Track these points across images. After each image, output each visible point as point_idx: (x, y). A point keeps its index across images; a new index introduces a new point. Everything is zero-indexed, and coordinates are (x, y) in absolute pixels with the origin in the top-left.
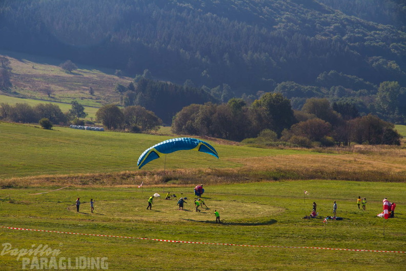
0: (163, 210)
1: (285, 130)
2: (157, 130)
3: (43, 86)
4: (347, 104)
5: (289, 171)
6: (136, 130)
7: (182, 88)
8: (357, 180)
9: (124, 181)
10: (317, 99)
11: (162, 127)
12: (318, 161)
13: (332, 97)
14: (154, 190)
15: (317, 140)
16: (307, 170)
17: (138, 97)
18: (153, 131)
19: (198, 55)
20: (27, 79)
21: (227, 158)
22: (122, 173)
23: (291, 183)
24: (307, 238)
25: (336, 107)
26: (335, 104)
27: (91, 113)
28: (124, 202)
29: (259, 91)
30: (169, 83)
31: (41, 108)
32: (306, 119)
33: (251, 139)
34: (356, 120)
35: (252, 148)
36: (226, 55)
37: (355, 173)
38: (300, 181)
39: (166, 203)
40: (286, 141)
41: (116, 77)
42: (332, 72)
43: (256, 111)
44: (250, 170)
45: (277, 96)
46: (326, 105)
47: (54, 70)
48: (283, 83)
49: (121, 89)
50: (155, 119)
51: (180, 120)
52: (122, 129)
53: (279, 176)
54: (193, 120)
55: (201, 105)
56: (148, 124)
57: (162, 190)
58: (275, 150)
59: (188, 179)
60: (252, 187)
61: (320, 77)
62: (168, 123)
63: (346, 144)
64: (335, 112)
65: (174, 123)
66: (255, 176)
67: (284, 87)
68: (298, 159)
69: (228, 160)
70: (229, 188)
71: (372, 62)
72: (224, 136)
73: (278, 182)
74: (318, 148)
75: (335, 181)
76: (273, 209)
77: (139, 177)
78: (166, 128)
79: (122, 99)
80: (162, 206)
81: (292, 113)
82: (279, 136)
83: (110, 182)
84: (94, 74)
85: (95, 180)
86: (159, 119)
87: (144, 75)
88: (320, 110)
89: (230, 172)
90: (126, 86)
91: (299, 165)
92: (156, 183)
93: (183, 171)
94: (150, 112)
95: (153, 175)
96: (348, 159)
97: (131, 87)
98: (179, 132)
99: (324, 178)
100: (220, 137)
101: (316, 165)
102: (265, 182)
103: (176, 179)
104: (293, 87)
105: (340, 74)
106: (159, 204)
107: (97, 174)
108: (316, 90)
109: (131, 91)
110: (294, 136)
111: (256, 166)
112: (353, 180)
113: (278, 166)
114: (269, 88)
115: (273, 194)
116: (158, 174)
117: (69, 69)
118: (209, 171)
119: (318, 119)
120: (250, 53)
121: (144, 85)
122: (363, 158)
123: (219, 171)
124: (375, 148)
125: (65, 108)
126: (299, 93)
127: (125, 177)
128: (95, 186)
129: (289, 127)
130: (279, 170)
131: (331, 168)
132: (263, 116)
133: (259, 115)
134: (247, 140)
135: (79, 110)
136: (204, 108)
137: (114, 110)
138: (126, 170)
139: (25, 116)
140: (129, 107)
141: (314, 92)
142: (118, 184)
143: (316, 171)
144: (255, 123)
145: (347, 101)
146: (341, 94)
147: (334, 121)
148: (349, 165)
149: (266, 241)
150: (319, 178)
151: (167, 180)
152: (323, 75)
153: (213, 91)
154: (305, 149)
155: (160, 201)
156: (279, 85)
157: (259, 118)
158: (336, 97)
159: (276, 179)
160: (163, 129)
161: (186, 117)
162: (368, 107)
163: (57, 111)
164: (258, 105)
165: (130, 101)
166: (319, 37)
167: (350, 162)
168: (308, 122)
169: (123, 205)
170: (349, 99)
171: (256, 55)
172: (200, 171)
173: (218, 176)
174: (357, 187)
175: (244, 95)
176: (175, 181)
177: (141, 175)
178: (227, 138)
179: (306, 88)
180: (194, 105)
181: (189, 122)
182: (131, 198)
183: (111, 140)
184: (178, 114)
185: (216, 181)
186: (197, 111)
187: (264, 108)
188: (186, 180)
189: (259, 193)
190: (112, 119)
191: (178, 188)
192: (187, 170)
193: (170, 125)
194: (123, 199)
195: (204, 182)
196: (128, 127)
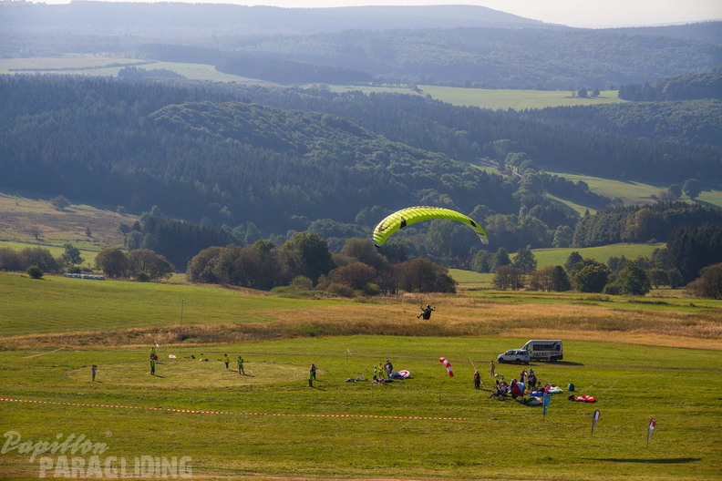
0: (180, 374)
1: (322, 278)
2: (169, 278)
3: (29, 226)
4: (394, 246)
5: (328, 325)
6: (143, 278)
7: (198, 227)
8: (408, 335)
9: (132, 340)
10: (358, 240)
11: (174, 274)
12: (361, 313)
14: (168, 350)
15: (360, 288)
16: (349, 324)
17: (145, 238)
18: (164, 280)
19: (216, 188)
20: (10, 218)
21: (254, 311)
22: (129, 330)
23: (331, 339)
24: (352, 405)
27: (89, 258)
28: (132, 366)
29: (289, 232)
30: (182, 221)
31: (27, 253)
32: (345, 264)
33: (282, 288)
34: (404, 264)
35: (283, 299)
36: (250, 188)
37: (404, 327)
38: (342, 338)
39: (182, 366)
40: (322, 289)
41: (118, 215)
42: (375, 207)
43: (287, 254)
44: (281, 325)
45: (312, 236)
46: (367, 247)
47: (43, 207)
48: (318, 221)
49: (124, 229)
50: (166, 265)
51: (197, 265)
52: (126, 277)
53: (317, 331)
54: (212, 266)
55: (222, 248)
56: (159, 271)
57: (178, 350)
58: (310, 301)
59: (208, 336)
60: (285, 345)
61: (362, 214)
62: (181, 269)
63: (394, 293)
64: (379, 255)
65: (189, 270)
66: (288, 331)
67: (319, 226)
68: (338, 311)
69: (256, 314)
70: (257, 346)
71: (422, 196)
72: (249, 283)
73: (315, 339)
74: (361, 297)
75: (382, 336)
77: (150, 334)
78: (180, 275)
79: (125, 241)
80: (178, 370)
81: (329, 256)
82: (315, 284)
83: (115, 342)
84: (86, 210)
85: (97, 339)
86: (171, 265)
87: (151, 213)
88: (363, 254)
89: (257, 328)
90: (130, 226)
91: (339, 318)
92: (170, 342)
93: (202, 326)
94: (160, 257)
95: (167, 332)
96: (396, 310)
97: (137, 226)
98: (196, 279)
99: (369, 333)
100: (245, 285)
101: (359, 318)
102: (299, 339)
103: (193, 336)
104: (330, 225)
105: (385, 210)
106: (176, 367)
107: (99, 332)
108: (358, 229)
109: (136, 232)
110: (332, 284)
111: (289, 320)
112: (402, 335)
113: (315, 320)
114: (301, 227)
115: (310, 353)
116: (172, 331)
117: (61, 206)
118: (234, 326)
119: (360, 264)
120: (278, 185)
121: (152, 224)
123: (245, 327)
124: (427, 297)
125: (57, 253)
126: (337, 233)
127: (133, 336)
128: (97, 347)
129: (326, 274)
130: (316, 325)
131: (377, 321)
132: (295, 260)
133: (291, 259)
134: (277, 288)
135: (73, 254)
136: (225, 251)
137: (117, 255)
138: (133, 327)
139: (8, 263)
140: (134, 251)
141: (355, 231)
142: (124, 343)
143: (360, 325)
144: (285, 269)
145: (393, 242)
147: (378, 265)
148: (397, 318)
149: (303, 409)
150: (364, 333)
151: (183, 338)
152: (365, 210)
153: (235, 231)
154: (347, 299)
155: (177, 364)
156: (313, 223)
157: (291, 263)
159: (312, 335)
160: (176, 277)
161: (203, 263)
162: (418, 248)
163: (46, 256)
164: (289, 247)
165: (136, 243)
166: (359, 167)
167: (399, 313)
168: (348, 266)
169: (131, 369)
170: (395, 239)
171: (286, 188)
172: (222, 327)
173: (245, 333)
174: (407, 343)
175: (272, 235)
176: (193, 339)
177: (151, 332)
178: (253, 287)
179: (345, 226)
180: (212, 247)
181: (207, 268)
182: (140, 361)
183: (114, 290)
184: (194, 258)
185: (242, 339)
186: (217, 254)
187: (297, 251)
188: (206, 338)
189: (294, 352)
190: (114, 266)
191: (197, 348)
192: (208, 326)
193: (184, 272)
194: (131, 362)
195: (229, 340)
196: (134, 275)
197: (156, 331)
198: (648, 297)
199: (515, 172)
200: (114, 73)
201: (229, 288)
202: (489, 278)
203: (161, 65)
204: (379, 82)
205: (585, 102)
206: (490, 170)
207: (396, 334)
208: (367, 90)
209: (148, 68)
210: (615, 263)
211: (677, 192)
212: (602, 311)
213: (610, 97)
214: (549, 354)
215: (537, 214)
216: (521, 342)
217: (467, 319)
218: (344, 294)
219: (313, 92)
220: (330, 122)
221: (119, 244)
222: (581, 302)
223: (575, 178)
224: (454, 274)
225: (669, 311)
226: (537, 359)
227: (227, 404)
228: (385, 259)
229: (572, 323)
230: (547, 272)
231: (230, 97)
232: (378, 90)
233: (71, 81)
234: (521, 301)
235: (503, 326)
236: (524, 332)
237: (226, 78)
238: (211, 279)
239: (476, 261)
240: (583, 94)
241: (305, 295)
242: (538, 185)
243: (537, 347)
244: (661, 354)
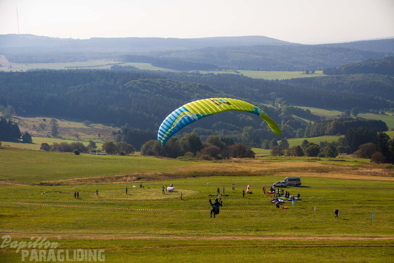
0: (138, 194)
1: (198, 152)
2: (133, 154)
3: (74, 133)
4: (228, 138)
5: (200, 172)
6: (122, 154)
7: (145, 132)
8: (235, 176)
9: (117, 180)
10: (213, 136)
12: (215, 167)
13: (220, 135)
14: (133, 184)
15: (214, 156)
16: (210, 172)
17: (123, 137)
18: (131, 154)
19: (153, 115)
20: (66, 130)
22: (116, 176)
23: (202, 178)
25: (222, 140)
26: (222, 138)
27: (99, 146)
28: (118, 191)
29: (184, 133)
30: (138, 130)
31: (73, 144)
32: (208, 146)
33: (181, 157)
34: (232, 146)
35: (182, 162)
37: (233, 172)
38: (206, 177)
40: (198, 157)
41: (111, 128)
42: (220, 122)
43: (183, 143)
44: (181, 173)
45: (193, 135)
46: (217, 139)
47: (80, 125)
48: (196, 128)
49: (114, 133)
50: (132, 148)
51: (145, 148)
52: (115, 154)
53: (196, 175)
54: (151, 148)
55: (155, 141)
56: (128, 151)
57: (137, 184)
58: (193, 162)
60: (182, 181)
61: (214, 125)
62: (138, 150)
63: (228, 158)
64: (222, 142)
65: (142, 150)
66: (184, 175)
67: (196, 131)
68: (205, 166)
69: (170, 168)
70: (171, 181)
71: (240, 117)
72: (167, 156)
74: (215, 160)
75: (224, 177)
76: (193, 192)
79: (115, 139)
80: (137, 192)
81: (200, 143)
82: (195, 155)
83: (110, 181)
84: (99, 126)
85: (103, 180)
86: (134, 148)
87: (125, 126)
88: (215, 142)
89: (171, 174)
90: (117, 132)
91: (205, 169)
92: (134, 181)
93: (147, 174)
94: (129, 145)
95: (132, 176)
96: (229, 165)
97: (119, 132)
98: (145, 154)
99: (218, 175)
100: (165, 156)
101: (214, 169)
102: (188, 178)
103: (143, 178)
104: (201, 130)
105: (224, 123)
107: (103, 177)
108: (213, 131)
109: (119, 134)
110: (202, 155)
111: (184, 170)
112: (232, 176)
113: (195, 170)
114: (189, 131)
115: (193, 184)
116: (135, 176)
117: (87, 124)
118: (160, 173)
119: (215, 147)
121: (126, 131)
122: (237, 165)
123: (165, 174)
124: (243, 160)
125: (86, 144)
126: (204, 133)
127: (118, 178)
128: (103, 183)
129: (200, 151)
130: (196, 172)
131: (221, 170)
134: (179, 157)
135: (93, 145)
136: (157, 142)
137: (111, 144)
138: (118, 174)
139: (66, 149)
140: (118, 143)
142: (114, 181)
143: (214, 172)
144: (182, 149)
146: (224, 134)
147: (221, 146)
148: (230, 169)
149: (190, 208)
150: (216, 175)
151: (139, 179)
152: (216, 124)
154: (208, 161)
155: (136, 190)
156: (194, 130)
157: (185, 146)
158: (222, 135)
159: (194, 177)
160: (136, 153)
161: (148, 147)
162: (238, 139)
163: (82, 145)
164: (184, 140)
165: (119, 139)
167: (231, 167)
168: (209, 147)
170: (229, 135)
172: (156, 174)
173: (165, 176)
174: (234, 179)
177: (125, 177)
178: (169, 157)
179: (207, 130)
180: (151, 140)
181: (149, 149)
182: (121, 189)
183: (110, 159)
184: (144, 145)
185: (164, 179)
186: (153, 144)
187: (187, 141)
188: (149, 178)
189: (186, 184)
190: (110, 149)
191: (145, 183)
192: (149, 174)
193: (139, 151)
194: (117, 189)
195: (158, 180)
196: (118, 152)
197: (128, 176)
198: (337, 158)
199: (279, 106)
200: (109, 67)
201: (158, 157)
202: (269, 151)
203: (128, 64)
204: (220, 69)
205: (309, 76)
206: (268, 106)
207: (229, 176)
208: (216, 73)
209: (123, 65)
210: (323, 144)
211: (348, 113)
212: (317, 164)
213: (319, 73)
214: (295, 183)
215: (289, 124)
216: (283, 178)
217: (259, 169)
218: (207, 159)
219: (193, 74)
220: (200, 86)
221: (113, 140)
222: (308, 161)
223: (305, 108)
224: (254, 150)
225: (346, 164)
226: (290, 185)
227: (158, 206)
228: (224, 144)
229: (305, 169)
230: (294, 148)
231: (158, 77)
232: (220, 72)
233: (91, 71)
234: (282, 161)
235: (275, 171)
236: (284, 174)
237: (156, 69)
238: (151, 154)
239: (263, 144)
240: (308, 73)
241: (191, 159)
242: (290, 111)
243: (290, 180)
244: (343, 182)
